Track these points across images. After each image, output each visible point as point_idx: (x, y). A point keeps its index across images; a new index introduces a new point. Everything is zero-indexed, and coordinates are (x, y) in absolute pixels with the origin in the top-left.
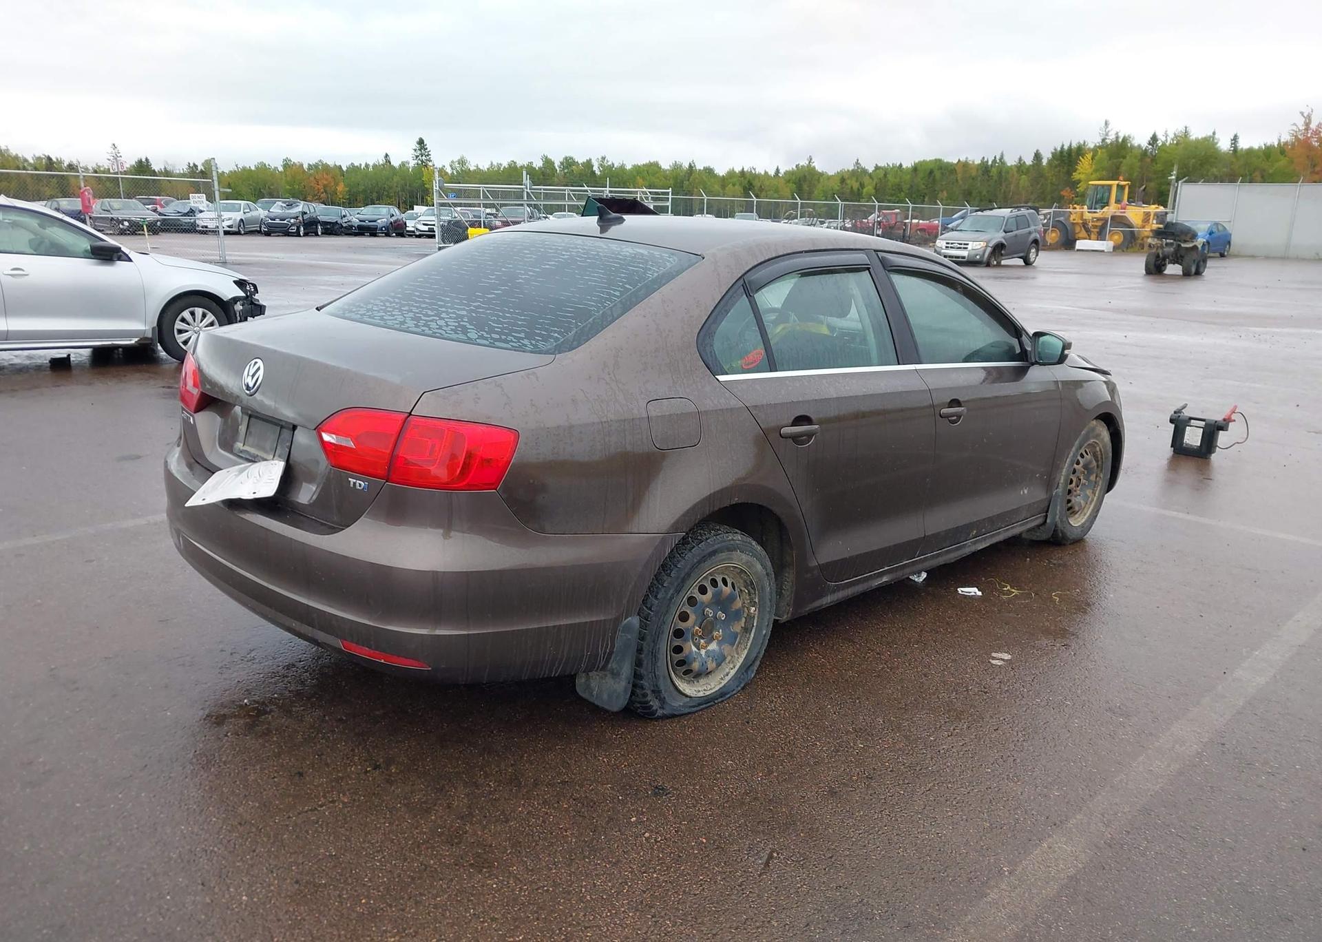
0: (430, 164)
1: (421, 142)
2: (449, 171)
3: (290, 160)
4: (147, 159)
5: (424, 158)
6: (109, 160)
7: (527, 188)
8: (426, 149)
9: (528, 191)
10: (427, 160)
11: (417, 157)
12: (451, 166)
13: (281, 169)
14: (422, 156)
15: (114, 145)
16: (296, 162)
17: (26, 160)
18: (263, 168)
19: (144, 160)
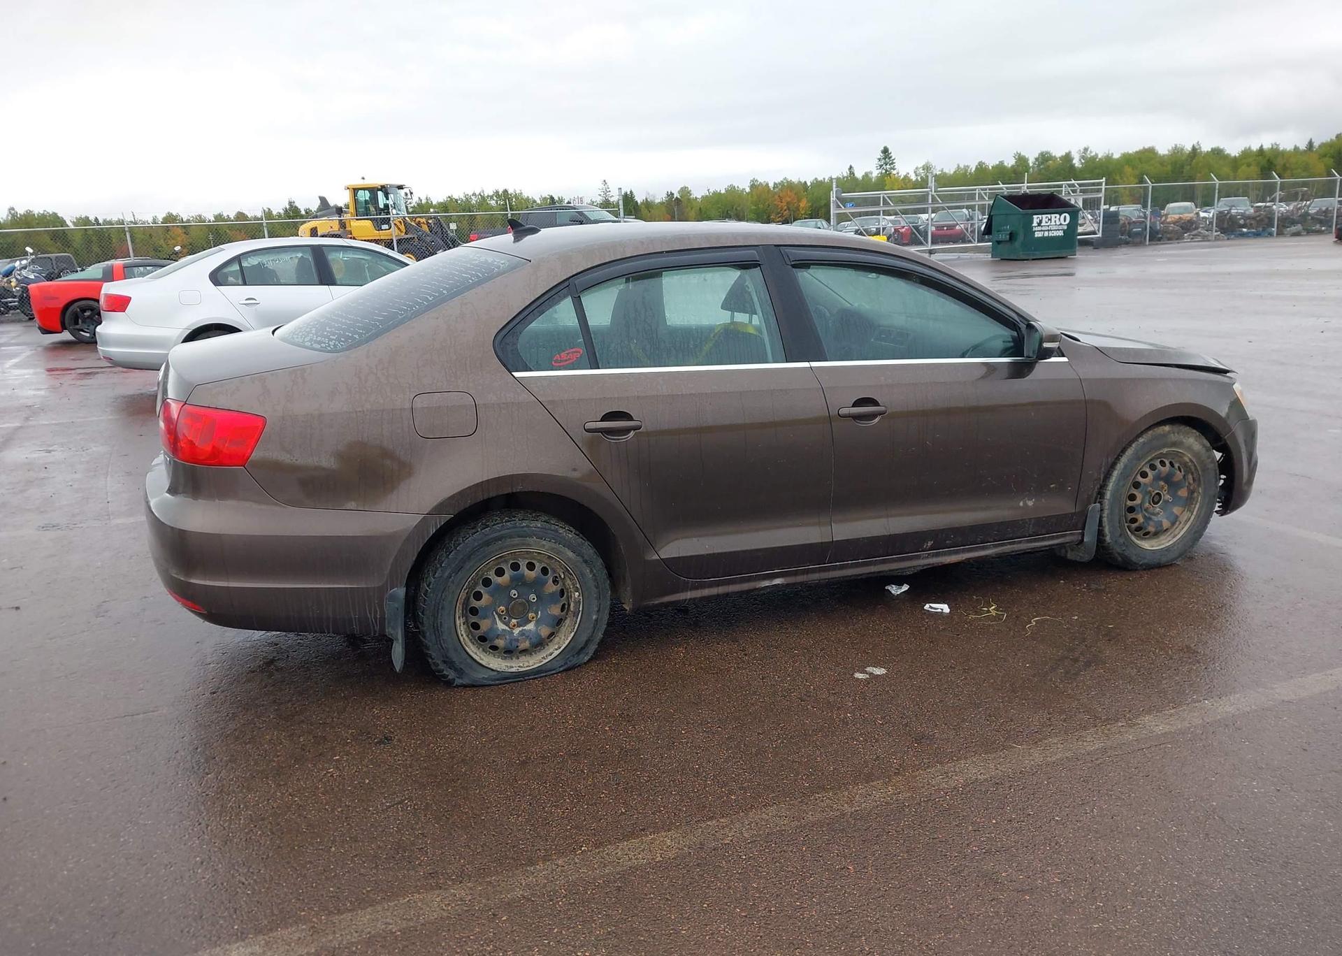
0: (894, 172)
1: (885, 151)
2: (913, 178)
3: (757, 181)
4: (631, 192)
5: (888, 166)
6: (600, 195)
7: (931, 191)
8: (891, 157)
9: (933, 193)
10: (891, 169)
11: (881, 166)
12: (915, 172)
13: (748, 190)
14: (886, 165)
15: (605, 181)
16: (762, 182)
17: (535, 201)
18: (732, 191)
19: (629, 193)
